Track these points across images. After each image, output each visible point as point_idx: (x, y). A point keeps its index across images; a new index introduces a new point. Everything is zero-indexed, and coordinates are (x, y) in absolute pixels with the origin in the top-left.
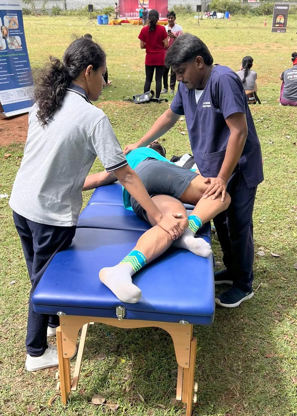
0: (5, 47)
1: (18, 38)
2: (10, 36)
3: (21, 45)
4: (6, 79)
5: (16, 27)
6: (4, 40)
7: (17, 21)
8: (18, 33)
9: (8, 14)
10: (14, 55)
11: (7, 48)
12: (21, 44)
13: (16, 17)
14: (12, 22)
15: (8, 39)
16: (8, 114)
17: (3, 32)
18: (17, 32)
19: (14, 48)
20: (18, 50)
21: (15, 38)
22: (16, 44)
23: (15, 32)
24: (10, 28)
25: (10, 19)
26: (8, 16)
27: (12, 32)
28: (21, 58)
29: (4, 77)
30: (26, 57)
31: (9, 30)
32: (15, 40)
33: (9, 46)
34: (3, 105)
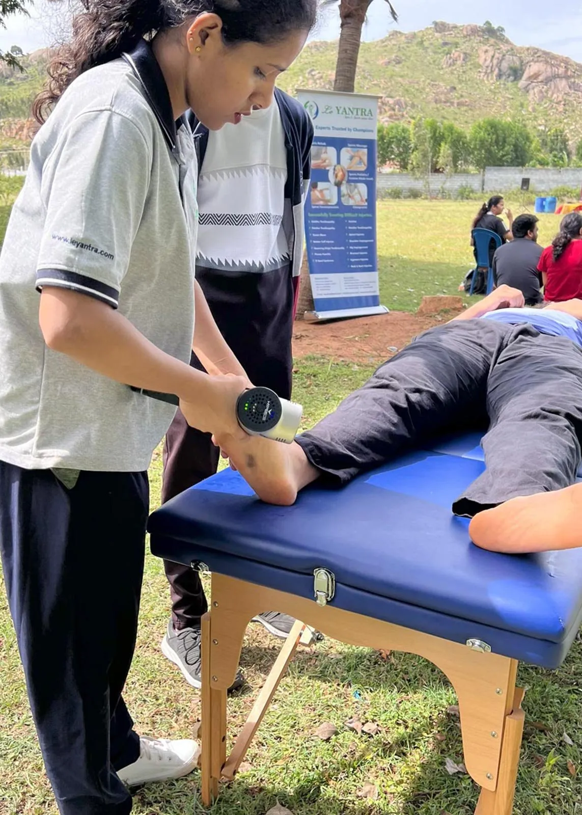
0: (335, 201)
1: (363, 188)
2: (349, 181)
3: (366, 200)
4: (329, 254)
5: (363, 168)
6: (336, 188)
7: (365, 158)
8: (364, 179)
9: (349, 145)
10: (349, 215)
11: (339, 203)
12: (366, 197)
13: (366, 151)
14: (356, 160)
15: (344, 189)
16: (322, 315)
17: (336, 176)
18: (362, 177)
19: (351, 202)
20: (360, 208)
21: (356, 187)
22: (357, 197)
23: (358, 177)
24: (352, 169)
25: (353, 154)
26: (349, 149)
27: (352, 176)
28: (361, 222)
29: (326, 251)
30: (371, 221)
31: (349, 172)
32: (356, 191)
33: (342, 199)
34: (316, 299)
